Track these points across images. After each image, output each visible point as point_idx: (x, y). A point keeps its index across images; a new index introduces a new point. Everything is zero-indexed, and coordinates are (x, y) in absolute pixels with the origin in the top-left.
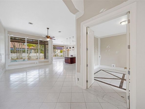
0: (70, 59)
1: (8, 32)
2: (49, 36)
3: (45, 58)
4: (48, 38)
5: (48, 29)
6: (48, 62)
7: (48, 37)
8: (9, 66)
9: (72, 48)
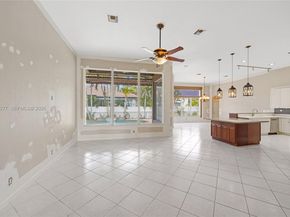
0: (233, 128)
1: (82, 60)
2: (165, 51)
3: (154, 118)
4: (161, 56)
5: (161, 26)
6: (161, 130)
7: (161, 53)
8: (82, 133)
9: (226, 93)
